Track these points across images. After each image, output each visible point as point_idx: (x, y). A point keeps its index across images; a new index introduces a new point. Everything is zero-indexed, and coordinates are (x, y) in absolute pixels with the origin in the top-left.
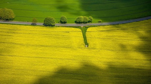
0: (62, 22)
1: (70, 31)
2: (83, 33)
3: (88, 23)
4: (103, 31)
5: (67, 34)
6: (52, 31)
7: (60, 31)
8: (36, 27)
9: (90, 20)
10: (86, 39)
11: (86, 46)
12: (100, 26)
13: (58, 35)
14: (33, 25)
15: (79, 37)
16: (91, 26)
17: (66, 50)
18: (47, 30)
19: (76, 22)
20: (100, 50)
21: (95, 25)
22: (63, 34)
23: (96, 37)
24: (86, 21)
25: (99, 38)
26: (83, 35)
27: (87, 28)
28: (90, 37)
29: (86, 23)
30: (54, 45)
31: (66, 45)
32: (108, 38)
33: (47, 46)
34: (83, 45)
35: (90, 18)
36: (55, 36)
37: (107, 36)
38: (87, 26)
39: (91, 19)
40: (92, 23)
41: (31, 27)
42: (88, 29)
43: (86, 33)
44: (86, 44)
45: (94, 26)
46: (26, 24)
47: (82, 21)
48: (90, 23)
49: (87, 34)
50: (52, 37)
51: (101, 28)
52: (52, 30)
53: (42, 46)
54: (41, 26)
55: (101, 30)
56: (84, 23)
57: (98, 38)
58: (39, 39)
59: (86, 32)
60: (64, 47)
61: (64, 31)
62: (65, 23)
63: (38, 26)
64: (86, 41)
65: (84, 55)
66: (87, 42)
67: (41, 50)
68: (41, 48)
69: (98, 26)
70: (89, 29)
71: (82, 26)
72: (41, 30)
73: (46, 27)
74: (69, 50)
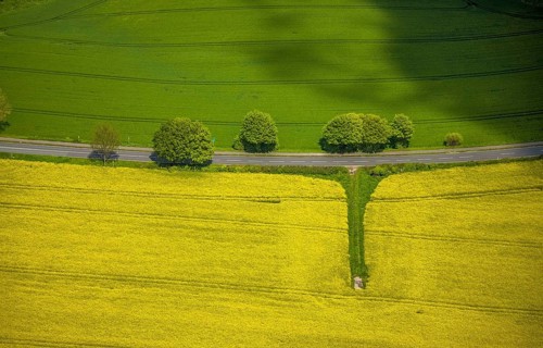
0: (249, 147)
1: (286, 193)
2: (350, 208)
3: (388, 152)
4: (458, 196)
5: (266, 212)
6: (192, 197)
7: (232, 192)
8: (112, 171)
9: (397, 133)
10: (362, 240)
11: (358, 279)
12: (448, 166)
13: (219, 218)
14: (102, 157)
15: (327, 229)
16: (401, 168)
17: (242, 306)
18: (166, 189)
19: (324, 145)
20: (426, 309)
21: (420, 161)
22: (247, 214)
23: (417, 230)
24: (374, 140)
25: (433, 237)
26: (350, 217)
27: (377, 176)
28: (386, 228)
29: (381, 147)
30: (185, 276)
31: (251, 272)
32: (481, 234)
33: (147, 282)
34: (342, 275)
35: (396, 125)
36: (201, 225)
37: (476, 226)
38: (378, 169)
39: (403, 131)
40: (412, 151)
41: (86, 170)
42: (384, 182)
43: (368, 206)
44: (359, 267)
45: (419, 168)
46: (64, 154)
47: (356, 137)
48: (400, 151)
49: (375, 214)
50: (186, 231)
51: (454, 180)
52: (191, 190)
53: (122, 279)
54: (137, 166)
55: (451, 187)
56: (365, 147)
57: (424, 236)
58: (114, 240)
59: (369, 199)
60: (236, 287)
61: (253, 193)
62: (266, 148)
63: (124, 164)
64: (362, 253)
65: (333, 334)
66: (362, 260)
67: (113, 300)
68: (115, 293)
69: (436, 167)
70: (387, 187)
71: (355, 168)
72: (133, 188)
73: (164, 171)
74: (262, 303)
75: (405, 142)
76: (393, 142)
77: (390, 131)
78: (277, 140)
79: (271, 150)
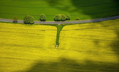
1: (46, 29)
2: (57, 32)
3: (66, 21)
4: (77, 30)
5: (42, 33)
6: (30, 30)
7: (37, 29)
8: (16, 25)
10: (59, 38)
11: (57, 45)
12: (76, 24)
13: (34, 34)
14: (15, 22)
15: (53, 36)
16: (68, 24)
17: (36, 51)
18: (25, 28)
19: (55, 20)
20: (68, 51)
22: (39, 33)
23: (69, 36)
24: (63, 19)
25: (72, 37)
26: (57, 34)
27: (63, 26)
28: (63, 36)
30: (26, 45)
31: (38, 44)
32: (80, 37)
33: (19, 46)
34: (54, 45)
35: (67, 16)
36: (30, 35)
37: (79, 35)
38: (63, 25)
39: (68, 17)
40: (70, 21)
41: (12, 25)
42: (64, 27)
43: (61, 32)
44: (57, 43)
45: (71, 24)
46: (8, 21)
47: (60, 19)
48: (68, 21)
50: (28, 36)
51: (77, 27)
52: (30, 28)
53: (15, 45)
54: (21, 24)
55: (76, 28)
56: (62, 20)
57: (70, 37)
58: (15, 38)
59: (61, 30)
60: (35, 47)
61: (41, 29)
62: (44, 20)
63: (19, 23)
64: (58, 41)
65: (51, 56)
66: (58, 42)
67: (13, 49)
68: (14, 48)
69: (74, 24)
70: (65, 28)
71: (59, 24)
72: (19, 28)
73: (26, 25)
74: (39, 50)
75: (69, 19)
76: (67, 19)
77: (66, 17)
78: (46, 19)
79: (45, 21)
